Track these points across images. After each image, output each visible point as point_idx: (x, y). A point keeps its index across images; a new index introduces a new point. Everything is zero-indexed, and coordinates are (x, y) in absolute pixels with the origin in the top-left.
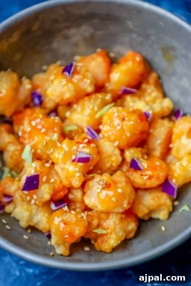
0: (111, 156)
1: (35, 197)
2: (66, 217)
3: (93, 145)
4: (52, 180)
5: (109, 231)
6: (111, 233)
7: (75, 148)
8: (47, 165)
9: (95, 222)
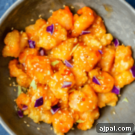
0: (81, 78)
1: (42, 109)
2: (61, 118)
3: (71, 75)
4: (50, 98)
5: (85, 121)
6: (86, 122)
7: (61, 79)
8: (46, 88)
9: (77, 117)
